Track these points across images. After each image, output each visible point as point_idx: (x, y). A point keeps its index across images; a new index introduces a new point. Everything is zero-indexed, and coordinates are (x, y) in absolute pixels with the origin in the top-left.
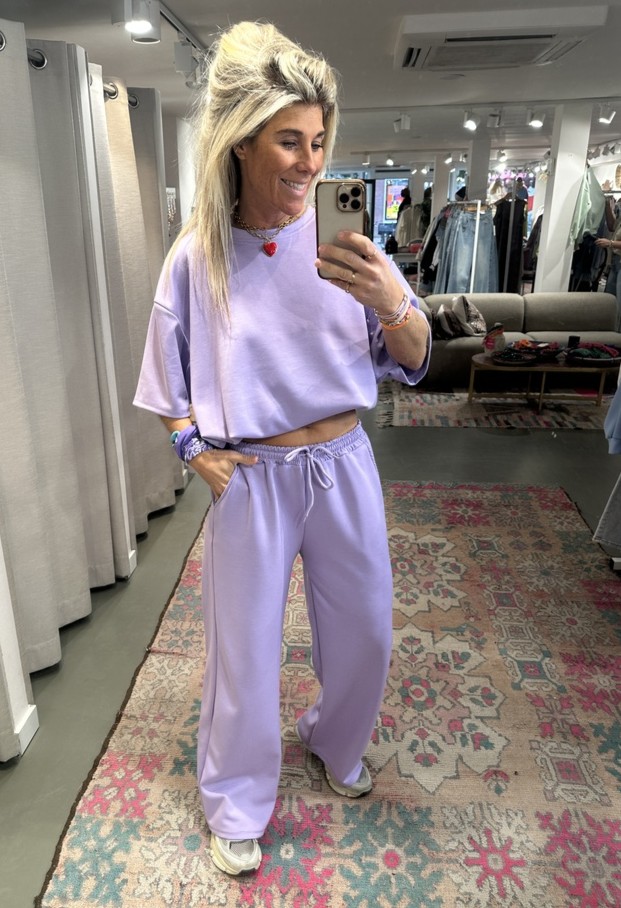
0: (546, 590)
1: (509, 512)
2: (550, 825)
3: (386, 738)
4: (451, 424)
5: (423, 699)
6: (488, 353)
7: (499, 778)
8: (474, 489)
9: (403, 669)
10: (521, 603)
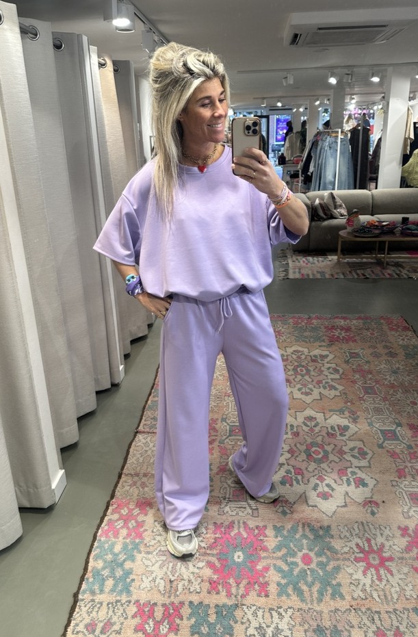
0: (396, 384)
1: (369, 333)
2: (408, 534)
3: (298, 482)
4: (327, 276)
5: (320, 456)
6: (349, 229)
7: (373, 505)
8: (345, 319)
9: (306, 437)
10: (380, 392)
